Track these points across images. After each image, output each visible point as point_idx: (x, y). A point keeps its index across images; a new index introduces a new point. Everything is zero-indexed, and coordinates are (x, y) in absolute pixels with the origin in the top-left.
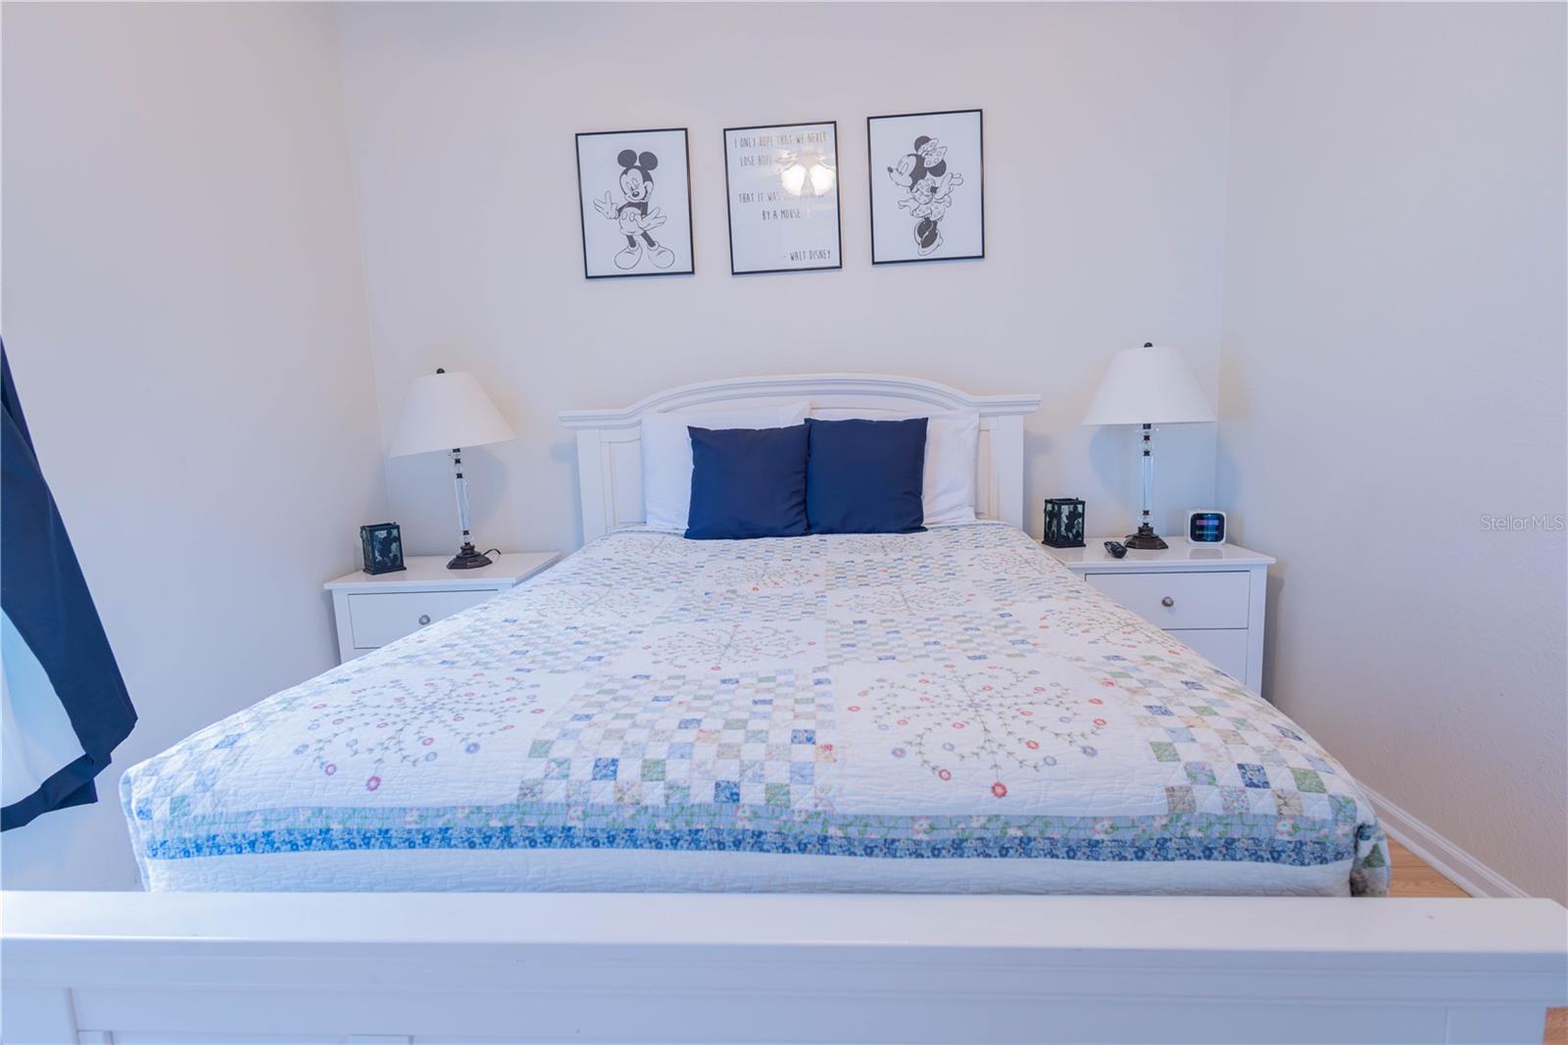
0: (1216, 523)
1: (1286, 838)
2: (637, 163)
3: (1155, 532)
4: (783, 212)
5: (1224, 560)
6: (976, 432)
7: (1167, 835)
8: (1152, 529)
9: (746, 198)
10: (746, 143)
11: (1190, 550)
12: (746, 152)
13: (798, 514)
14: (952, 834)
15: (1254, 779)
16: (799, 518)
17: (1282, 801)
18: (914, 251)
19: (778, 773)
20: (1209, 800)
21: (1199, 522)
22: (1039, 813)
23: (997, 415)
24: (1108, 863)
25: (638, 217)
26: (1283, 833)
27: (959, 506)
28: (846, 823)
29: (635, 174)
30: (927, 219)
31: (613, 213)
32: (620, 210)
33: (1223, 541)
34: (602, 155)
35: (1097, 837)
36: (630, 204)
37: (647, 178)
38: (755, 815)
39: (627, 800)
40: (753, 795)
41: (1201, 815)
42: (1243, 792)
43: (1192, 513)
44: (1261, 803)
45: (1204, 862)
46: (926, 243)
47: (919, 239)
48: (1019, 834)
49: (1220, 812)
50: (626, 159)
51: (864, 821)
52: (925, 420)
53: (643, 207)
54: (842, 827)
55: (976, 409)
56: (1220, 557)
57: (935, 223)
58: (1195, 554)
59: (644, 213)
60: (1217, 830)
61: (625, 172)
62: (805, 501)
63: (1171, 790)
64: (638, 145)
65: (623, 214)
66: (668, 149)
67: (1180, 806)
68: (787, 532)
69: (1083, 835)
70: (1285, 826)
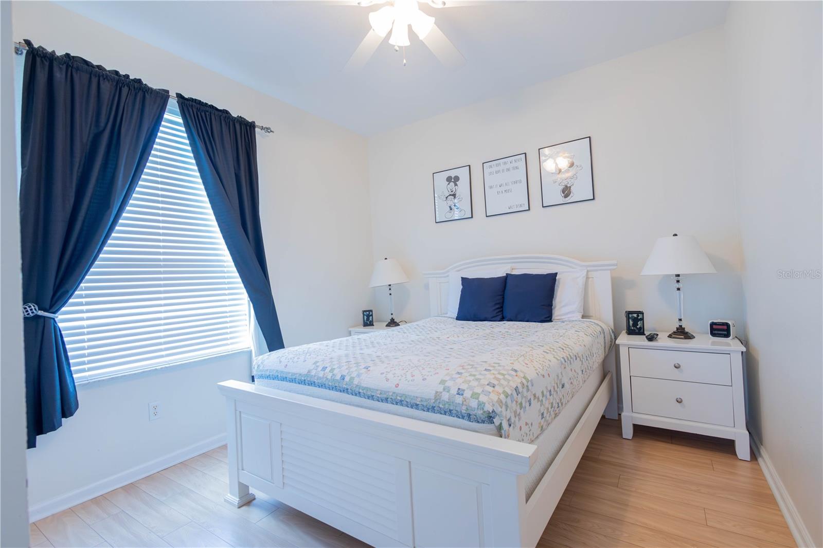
0: (725, 327)
1: (465, 412)
2: (453, 180)
3: (686, 330)
4: (505, 191)
5: (732, 347)
6: (585, 279)
7: (434, 405)
8: (684, 328)
9: (491, 187)
10: (491, 167)
11: (710, 341)
12: (491, 170)
13: (498, 312)
14: (385, 396)
15: (460, 392)
16: (498, 314)
17: (464, 400)
18: (561, 200)
19: (354, 375)
20: (445, 397)
21: (714, 327)
22: (404, 393)
23: (597, 270)
24: (421, 411)
25: (453, 199)
26: (464, 410)
27: (573, 312)
28: (364, 388)
29: (452, 184)
30: (566, 186)
31: (445, 199)
32: (447, 198)
33: (731, 338)
34: (441, 179)
35: (418, 403)
36: (450, 195)
37: (456, 185)
38: (346, 384)
39: (325, 376)
40: (347, 379)
41: (443, 400)
42: (455, 395)
43: (710, 322)
44: (459, 399)
45: (444, 415)
46: (566, 197)
47: (563, 195)
48: (400, 399)
49: (447, 400)
50: (449, 179)
51: (367, 389)
52: (556, 274)
53: (454, 195)
54: (363, 390)
55: (585, 268)
56: (731, 346)
57: (570, 187)
58: (713, 343)
59: (455, 198)
60: (447, 406)
61: (449, 184)
62: (502, 307)
63: (437, 392)
64: (453, 174)
65: (448, 199)
66: (463, 174)
67: (438, 397)
68: (492, 319)
69: (414, 401)
70: (464, 408)
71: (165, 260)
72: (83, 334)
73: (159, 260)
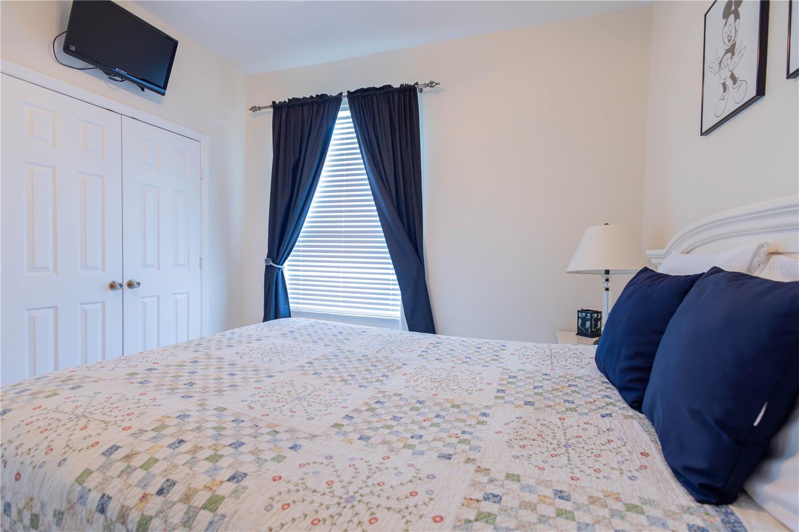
2: (733, 9)
25: (729, 61)
29: (731, 19)
31: (718, 68)
36: (726, 51)
37: (737, 16)
50: (727, 10)
53: (733, 49)
59: (733, 54)
61: (726, 24)
65: (722, 63)
71: (346, 232)
72: (299, 280)
73: (341, 232)
